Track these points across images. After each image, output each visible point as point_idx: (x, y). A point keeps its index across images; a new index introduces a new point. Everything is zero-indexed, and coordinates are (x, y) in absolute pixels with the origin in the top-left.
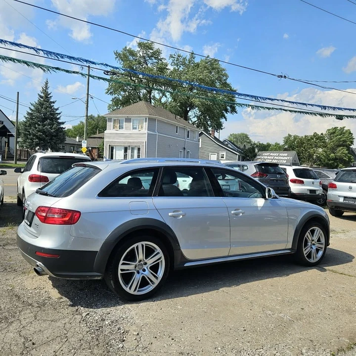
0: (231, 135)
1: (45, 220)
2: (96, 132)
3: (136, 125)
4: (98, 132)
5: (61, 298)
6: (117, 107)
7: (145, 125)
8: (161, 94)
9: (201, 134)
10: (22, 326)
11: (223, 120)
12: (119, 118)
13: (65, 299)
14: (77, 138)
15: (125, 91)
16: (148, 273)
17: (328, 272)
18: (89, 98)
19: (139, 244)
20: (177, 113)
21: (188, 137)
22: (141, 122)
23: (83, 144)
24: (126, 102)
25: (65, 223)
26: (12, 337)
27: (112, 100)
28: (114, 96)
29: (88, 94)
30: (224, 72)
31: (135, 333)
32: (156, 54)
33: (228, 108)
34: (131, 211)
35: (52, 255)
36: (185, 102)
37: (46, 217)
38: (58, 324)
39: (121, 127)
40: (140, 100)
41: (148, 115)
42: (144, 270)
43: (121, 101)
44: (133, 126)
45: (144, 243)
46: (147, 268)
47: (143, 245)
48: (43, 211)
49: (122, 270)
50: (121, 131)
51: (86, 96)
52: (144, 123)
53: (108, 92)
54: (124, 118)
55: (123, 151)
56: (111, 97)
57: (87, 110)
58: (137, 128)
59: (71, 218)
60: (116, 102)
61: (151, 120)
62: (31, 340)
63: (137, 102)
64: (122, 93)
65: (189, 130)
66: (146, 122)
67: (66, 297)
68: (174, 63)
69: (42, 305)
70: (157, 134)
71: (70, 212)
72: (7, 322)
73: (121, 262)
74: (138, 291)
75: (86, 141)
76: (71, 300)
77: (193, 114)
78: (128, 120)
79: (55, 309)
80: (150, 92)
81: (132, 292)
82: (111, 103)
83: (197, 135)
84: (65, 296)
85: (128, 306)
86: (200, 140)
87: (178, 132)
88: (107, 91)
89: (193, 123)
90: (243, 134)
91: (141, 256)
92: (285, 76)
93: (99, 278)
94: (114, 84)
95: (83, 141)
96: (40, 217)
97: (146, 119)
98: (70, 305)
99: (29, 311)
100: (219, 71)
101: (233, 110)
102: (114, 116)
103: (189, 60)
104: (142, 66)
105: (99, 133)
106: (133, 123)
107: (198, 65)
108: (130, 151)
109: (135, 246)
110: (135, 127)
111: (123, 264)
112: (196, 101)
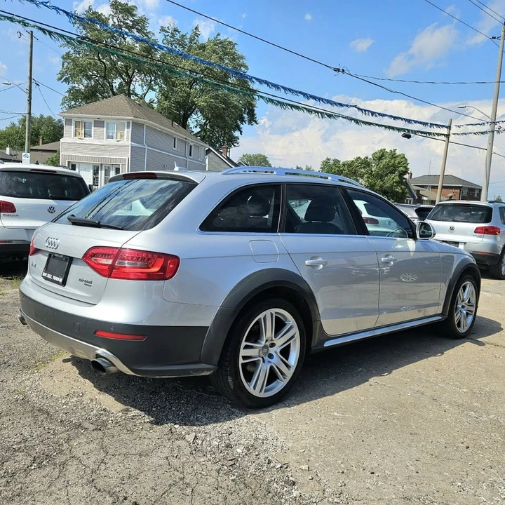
0: (244, 156)
1: (110, 272)
2: (38, 142)
3: (113, 132)
4: (41, 142)
5: (127, 410)
6: (76, 101)
7: (128, 132)
8: (145, 88)
9: (208, 151)
10: (88, 471)
11: (237, 134)
12: (85, 120)
13: (134, 412)
14: (8, 149)
15: (89, 78)
16: (276, 361)
17: (487, 346)
18: (33, 85)
19: (267, 313)
20: (174, 118)
21: (190, 155)
22: (120, 128)
23: (23, 158)
24: (91, 96)
25: (150, 277)
26: (84, 495)
27: (69, 91)
28: (71, 85)
29: (31, 78)
30: (241, 61)
31: (303, 467)
32: (140, 24)
33: (245, 116)
34: (255, 257)
35: (131, 337)
36: (184, 101)
37: (112, 267)
38: (155, 460)
39: (87, 135)
40: (114, 94)
41: (132, 118)
42: (271, 356)
43: (82, 93)
44: (107, 133)
45: (274, 310)
46: (276, 353)
47: (272, 314)
48: (105, 256)
49: (244, 358)
50: (87, 140)
51: (28, 81)
52: (126, 130)
53: (63, 77)
54: (93, 120)
55: (91, 171)
56: (66, 87)
57: (30, 104)
58: (115, 136)
59: (163, 269)
60: (75, 95)
61: (136, 126)
62: (126, 498)
63: (109, 97)
64: (85, 82)
65: (191, 144)
66: (128, 127)
67: (135, 407)
68: (167, 40)
69: (101, 426)
70: (146, 147)
71: (158, 257)
72: (55, 464)
73: (244, 344)
74: (266, 391)
75: (29, 154)
76: (149, 413)
77: (195, 121)
78: (99, 123)
79: (130, 431)
80: (129, 83)
81: (256, 393)
82: (67, 95)
83: (203, 152)
84: (132, 406)
85: (253, 417)
86: (207, 160)
87: (176, 146)
88: (59, 75)
89: (196, 135)
90: (260, 156)
91: (268, 332)
92: (343, 70)
93: (208, 373)
94: (71, 66)
95: (23, 154)
96: (95, 266)
97: (128, 123)
98: (151, 422)
99: (83, 440)
100: (235, 58)
101: (252, 119)
102: (74, 115)
103: (190, 38)
104: (116, 40)
105: (43, 143)
106: (107, 129)
107: (203, 47)
108: (103, 172)
109: (261, 316)
110: (111, 134)
111: (246, 347)
112: (201, 101)
